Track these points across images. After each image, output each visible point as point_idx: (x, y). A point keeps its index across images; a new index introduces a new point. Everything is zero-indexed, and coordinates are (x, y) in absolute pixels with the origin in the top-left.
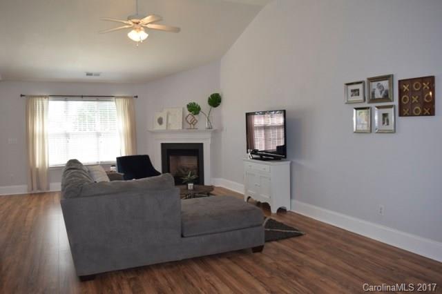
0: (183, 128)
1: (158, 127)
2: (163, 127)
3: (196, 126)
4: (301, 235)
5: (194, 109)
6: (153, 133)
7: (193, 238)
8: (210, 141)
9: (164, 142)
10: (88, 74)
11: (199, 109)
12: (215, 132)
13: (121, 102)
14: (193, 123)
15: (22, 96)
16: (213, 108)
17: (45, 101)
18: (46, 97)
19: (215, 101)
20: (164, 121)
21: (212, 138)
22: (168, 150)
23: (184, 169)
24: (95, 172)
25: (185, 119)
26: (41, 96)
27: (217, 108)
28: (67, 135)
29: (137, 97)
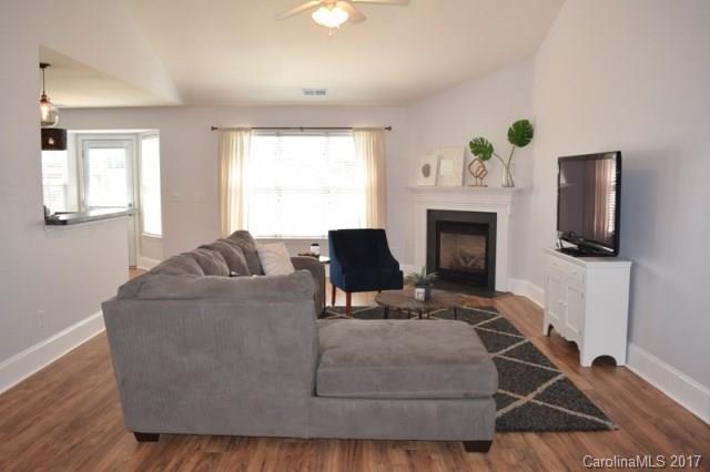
0: (463, 185)
1: (422, 182)
2: (430, 181)
3: (485, 181)
4: (605, 429)
5: (482, 149)
6: (414, 190)
7: (332, 401)
8: (508, 209)
9: (431, 208)
10: (307, 93)
11: (491, 149)
12: (520, 192)
13: (362, 138)
14: (482, 175)
15: (213, 129)
16: (517, 148)
17: (246, 137)
18: (246, 130)
19: (522, 134)
20: (433, 171)
21: (513, 203)
22: (437, 222)
23: (464, 258)
24: (264, 255)
25: (467, 167)
26: (240, 129)
27: (525, 147)
28: (279, 190)
29: (389, 129)
